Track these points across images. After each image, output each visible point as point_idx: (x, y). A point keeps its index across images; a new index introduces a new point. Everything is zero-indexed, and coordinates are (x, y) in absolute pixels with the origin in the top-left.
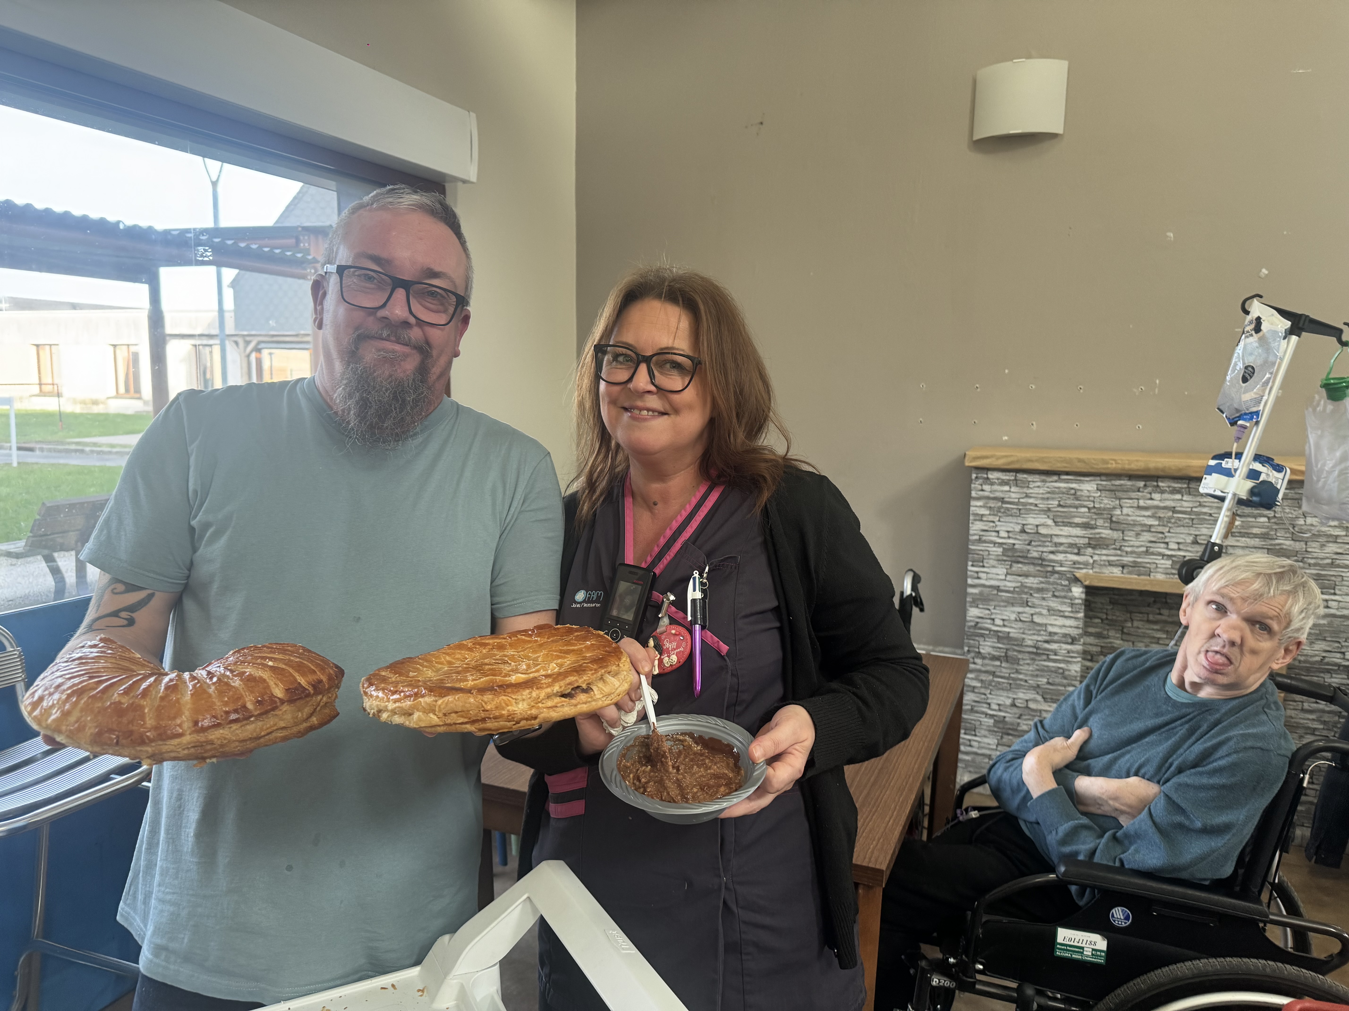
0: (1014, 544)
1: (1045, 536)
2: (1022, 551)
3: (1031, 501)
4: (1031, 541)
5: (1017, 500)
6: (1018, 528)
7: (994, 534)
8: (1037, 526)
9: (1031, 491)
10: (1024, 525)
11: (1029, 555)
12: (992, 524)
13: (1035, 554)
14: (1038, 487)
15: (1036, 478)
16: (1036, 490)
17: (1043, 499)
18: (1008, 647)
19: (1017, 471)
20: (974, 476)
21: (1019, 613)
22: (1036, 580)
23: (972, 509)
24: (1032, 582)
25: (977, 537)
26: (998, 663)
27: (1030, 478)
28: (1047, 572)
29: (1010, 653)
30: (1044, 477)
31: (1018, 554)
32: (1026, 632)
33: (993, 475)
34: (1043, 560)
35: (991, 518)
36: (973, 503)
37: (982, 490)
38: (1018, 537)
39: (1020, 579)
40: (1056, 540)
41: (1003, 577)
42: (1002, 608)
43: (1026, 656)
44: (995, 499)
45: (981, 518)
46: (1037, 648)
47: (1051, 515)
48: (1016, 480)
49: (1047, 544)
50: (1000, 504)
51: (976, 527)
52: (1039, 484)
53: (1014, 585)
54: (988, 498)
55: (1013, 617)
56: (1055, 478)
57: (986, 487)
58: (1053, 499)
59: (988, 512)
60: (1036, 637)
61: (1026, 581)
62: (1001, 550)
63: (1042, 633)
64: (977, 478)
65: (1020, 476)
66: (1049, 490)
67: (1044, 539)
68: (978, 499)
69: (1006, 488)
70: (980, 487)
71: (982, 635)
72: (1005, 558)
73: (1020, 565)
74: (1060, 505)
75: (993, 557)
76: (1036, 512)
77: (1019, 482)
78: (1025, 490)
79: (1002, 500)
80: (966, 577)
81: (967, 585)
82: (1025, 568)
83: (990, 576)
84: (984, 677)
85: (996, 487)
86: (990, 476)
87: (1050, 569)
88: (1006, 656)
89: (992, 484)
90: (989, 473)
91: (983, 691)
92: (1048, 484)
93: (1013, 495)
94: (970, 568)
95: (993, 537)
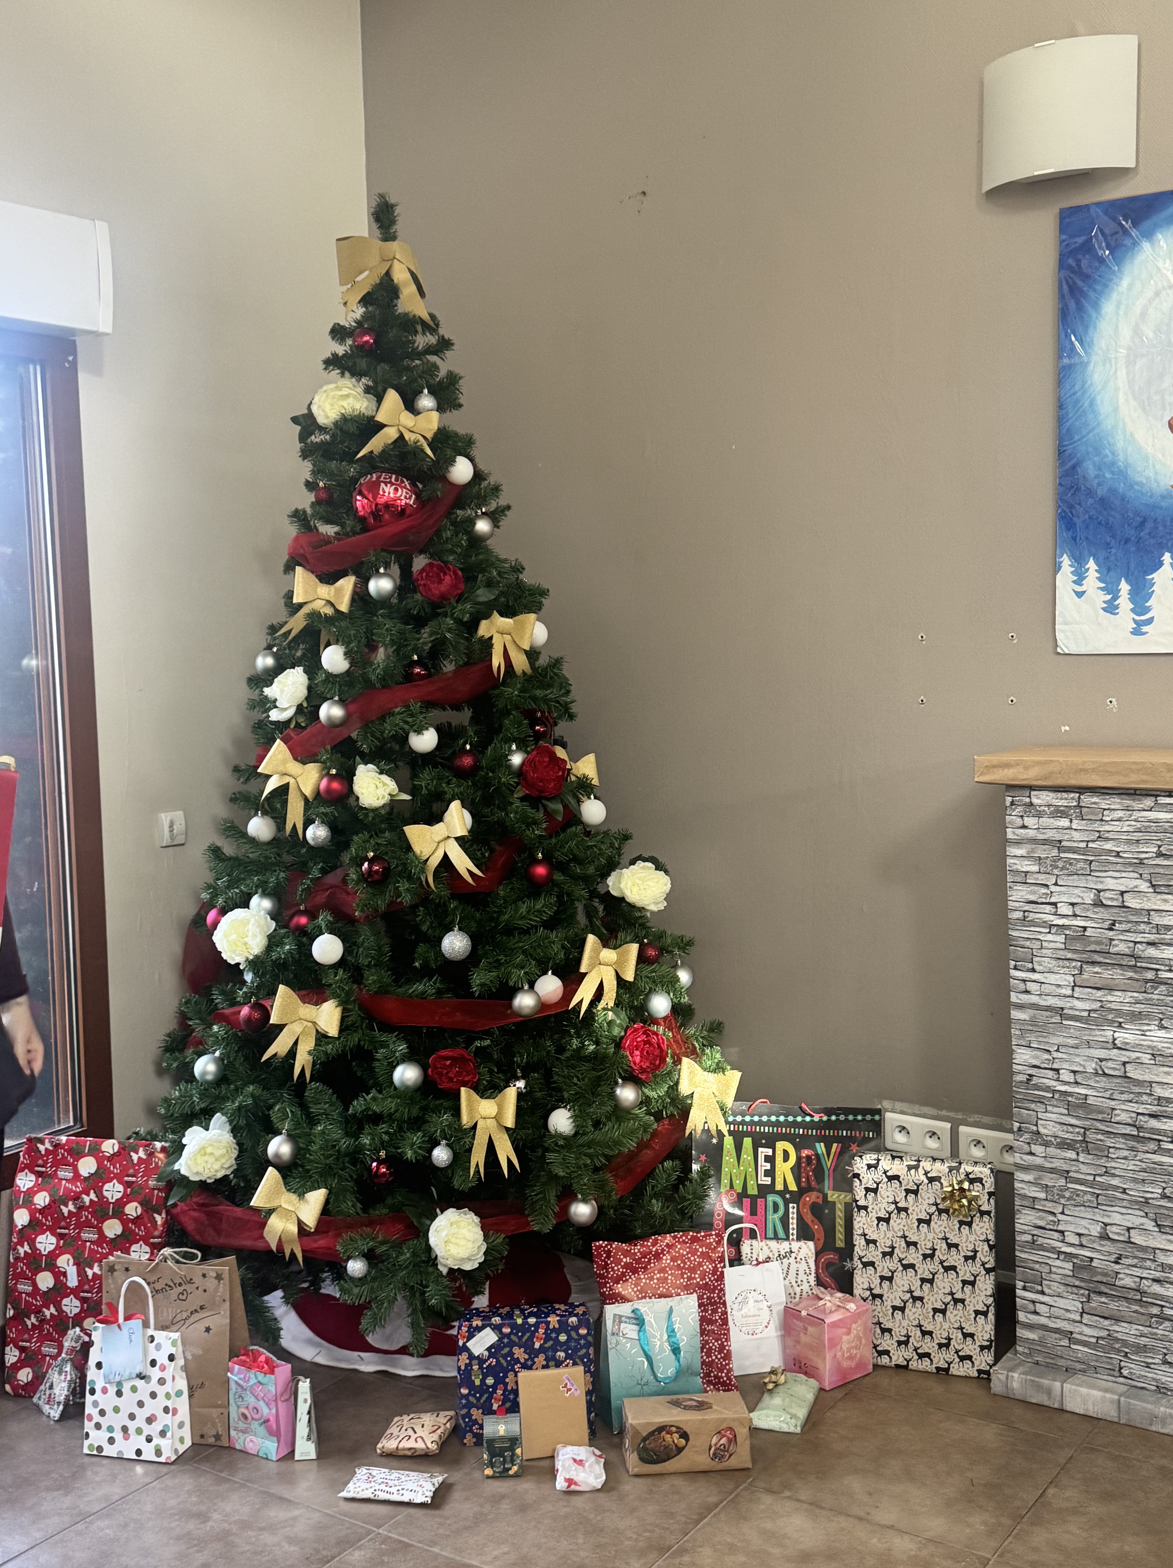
0: (1085, 928)
1: (1137, 912)
2: (1099, 943)
3: (1108, 846)
4: (1114, 925)
5: (1083, 845)
6: (1089, 897)
7: (1048, 908)
8: (1122, 893)
9: (1107, 828)
10: (1099, 891)
11: (1113, 950)
12: (1044, 890)
13: (1122, 948)
14: (1119, 820)
15: (1115, 802)
16: (1116, 826)
17: (1128, 842)
18: (1087, 1123)
19: (1082, 790)
20: (1009, 799)
21: (1101, 1060)
22: (1128, 997)
23: (1009, 861)
24: (1118, 1000)
25: (1018, 915)
26: (1071, 1155)
27: (1104, 802)
28: (1147, 981)
29: (1091, 1136)
30: (1128, 802)
31: (1093, 947)
32: (1116, 1096)
33: (1040, 799)
34: (1137, 958)
35: (1042, 879)
36: (1012, 851)
37: (1024, 827)
38: (1090, 914)
39: (1100, 993)
40: (1156, 919)
41: (1069, 992)
42: (1072, 1051)
43: (1120, 1143)
44: (1045, 842)
45: (1024, 878)
46: (1139, 1128)
47: (1146, 872)
48: (1079, 806)
49: (1142, 927)
50: (1055, 852)
51: (1018, 895)
52: (1120, 814)
53: (1087, 1006)
54: (1034, 841)
55: (1091, 1067)
56: (1149, 802)
57: (1030, 821)
58: (1147, 842)
59: (1035, 868)
60: (1134, 1107)
61: (1110, 998)
62: (1062, 939)
63: (1145, 1098)
64: (1012, 803)
65: (1088, 800)
66: (1138, 825)
67: (1134, 919)
68: (1018, 843)
69: (1064, 822)
70: (1019, 822)
71: (1041, 1101)
72: (1069, 956)
73: (1097, 969)
74: (1160, 855)
75: (1048, 952)
76: (1118, 867)
77: (1084, 810)
78: (1096, 826)
79: (1058, 844)
80: (1008, 990)
81: (1009, 1005)
82: (1107, 974)
83: (1046, 988)
84: (1049, 1180)
85: (1045, 821)
86: (1035, 801)
87: (1150, 975)
88: (1084, 1141)
89: (1039, 815)
90: (1033, 793)
91: (1049, 1206)
92: (1136, 815)
93: (1076, 836)
94: (1014, 973)
95: (1045, 915)
